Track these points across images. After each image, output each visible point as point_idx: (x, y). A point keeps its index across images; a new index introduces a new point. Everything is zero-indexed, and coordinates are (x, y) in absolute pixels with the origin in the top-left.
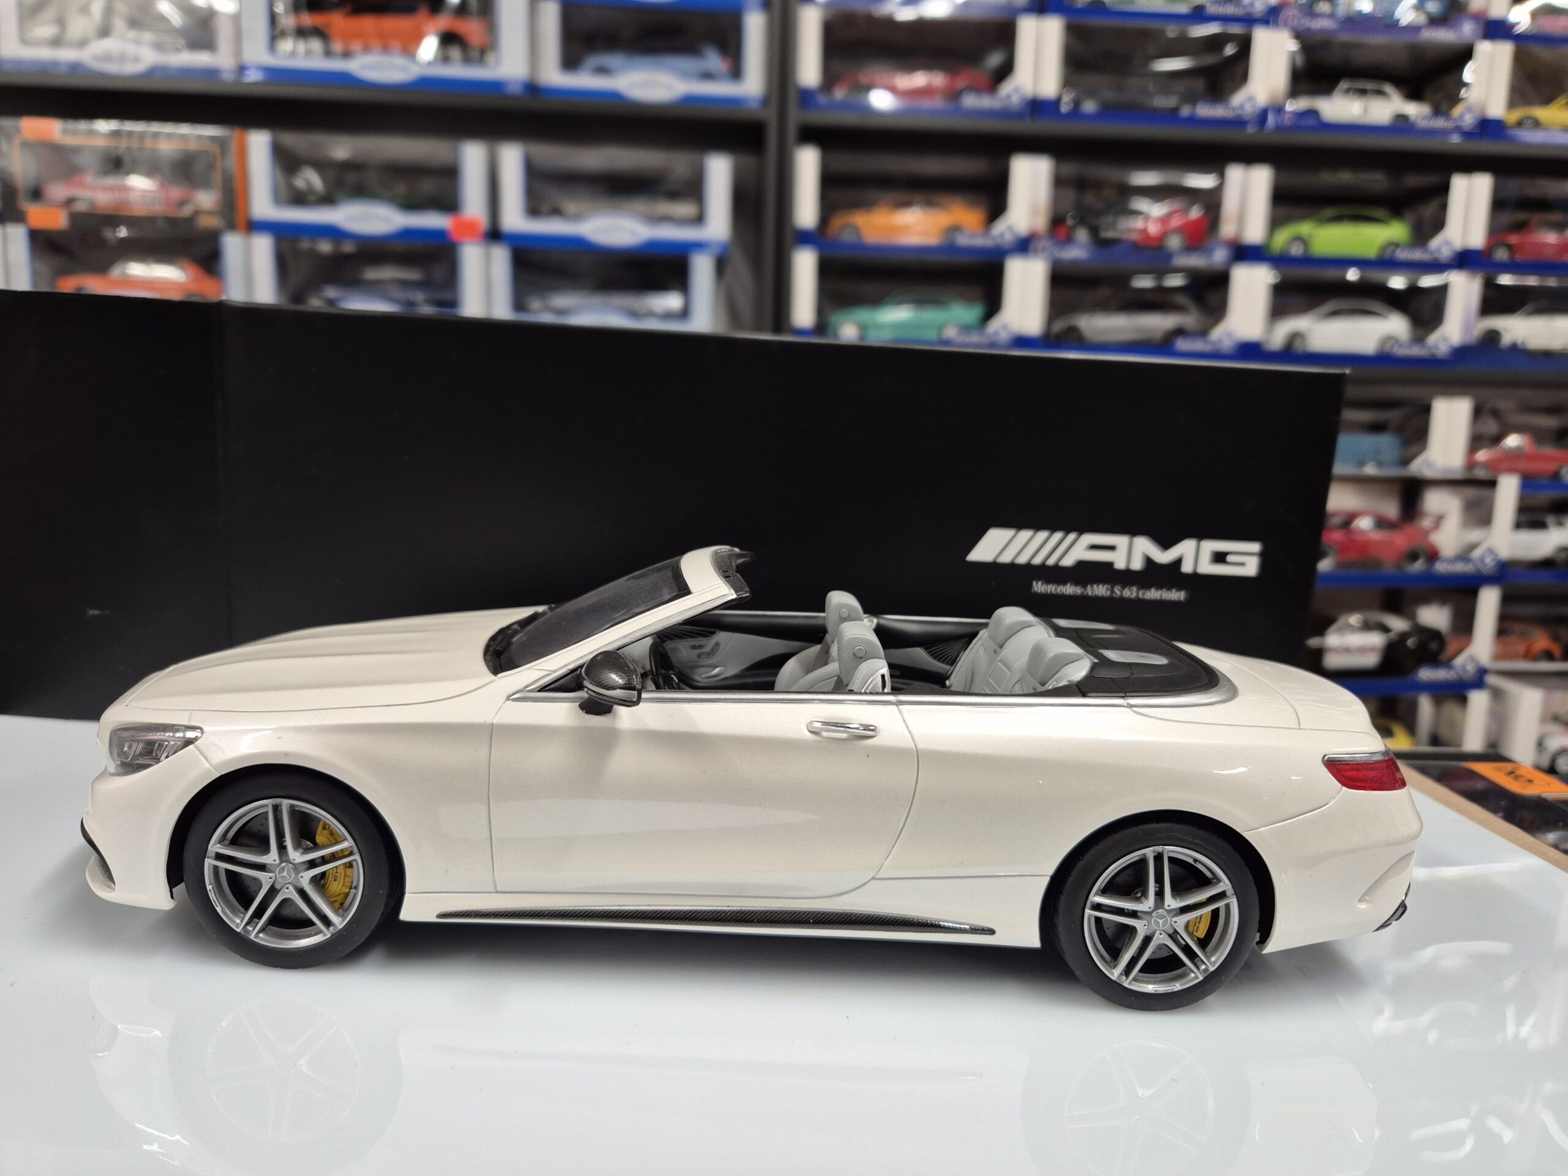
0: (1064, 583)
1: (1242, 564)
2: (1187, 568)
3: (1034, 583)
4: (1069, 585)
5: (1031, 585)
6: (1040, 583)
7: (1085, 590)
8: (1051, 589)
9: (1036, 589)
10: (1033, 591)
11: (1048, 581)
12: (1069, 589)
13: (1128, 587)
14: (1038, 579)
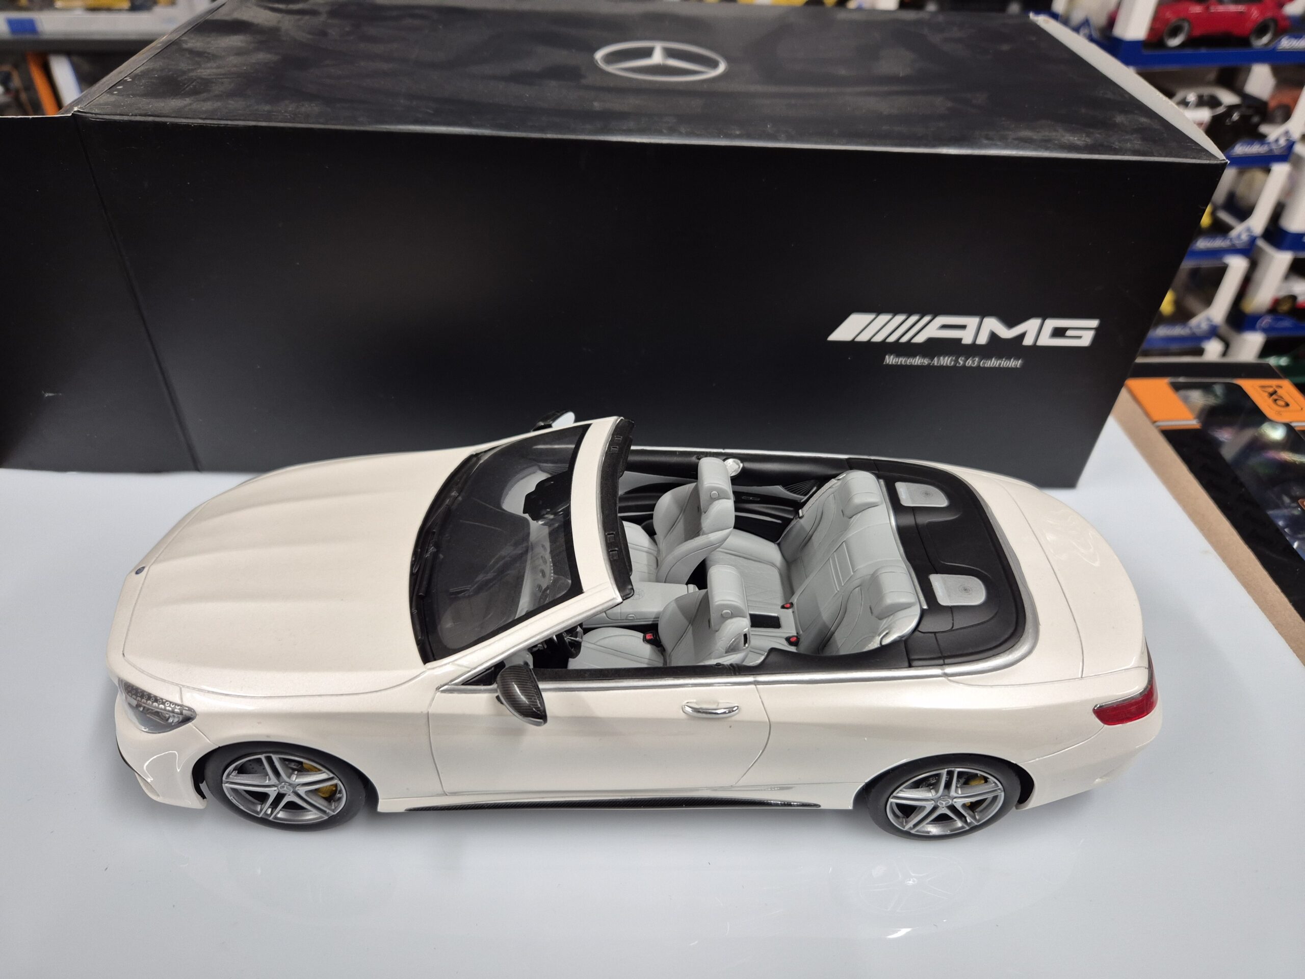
0: (914, 356)
1: (1080, 337)
2: (1028, 341)
3: (887, 357)
4: (918, 357)
5: (884, 358)
6: (892, 357)
7: (932, 361)
8: (902, 361)
9: (888, 362)
10: (884, 363)
11: (898, 355)
12: (917, 361)
13: (971, 358)
14: (891, 353)
